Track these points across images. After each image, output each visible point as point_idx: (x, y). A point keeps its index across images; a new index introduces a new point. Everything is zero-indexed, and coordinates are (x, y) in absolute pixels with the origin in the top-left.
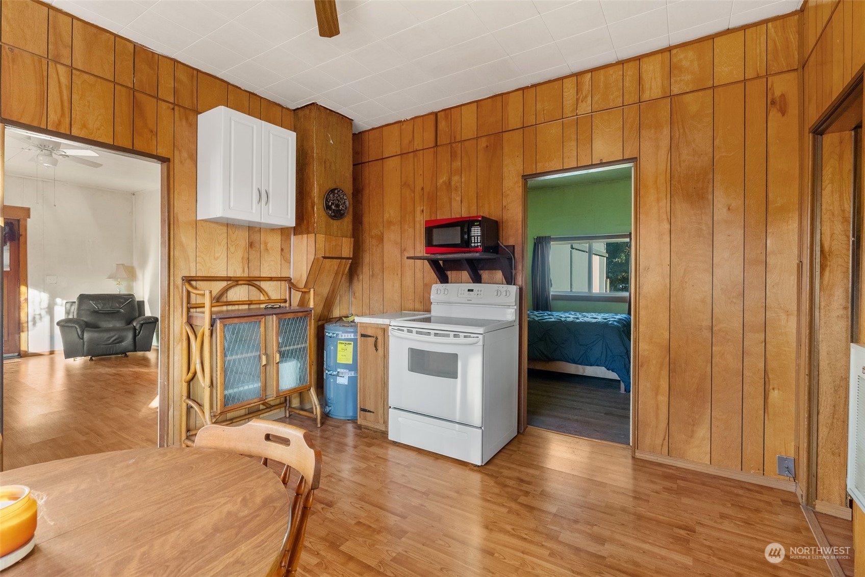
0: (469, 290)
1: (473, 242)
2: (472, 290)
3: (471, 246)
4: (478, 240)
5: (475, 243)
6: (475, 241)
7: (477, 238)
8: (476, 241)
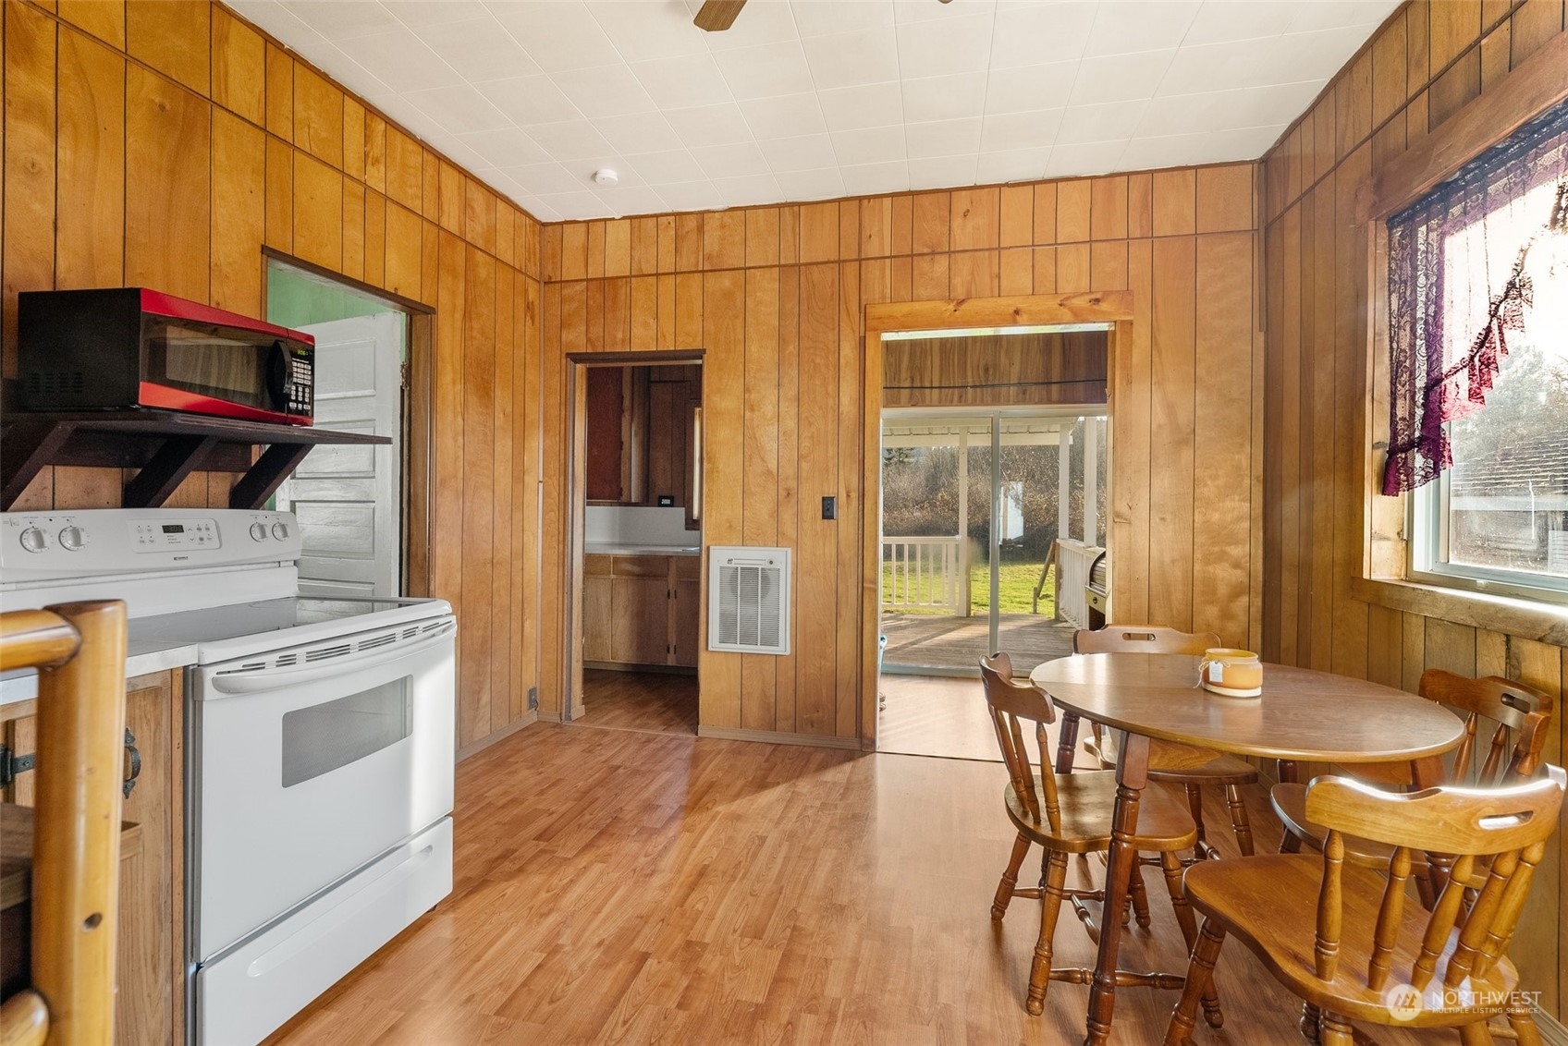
0: (167, 529)
1: (293, 398)
2: (179, 529)
3: (289, 407)
4: (304, 397)
5: (296, 401)
6: (297, 396)
7: (304, 392)
8: (300, 399)
